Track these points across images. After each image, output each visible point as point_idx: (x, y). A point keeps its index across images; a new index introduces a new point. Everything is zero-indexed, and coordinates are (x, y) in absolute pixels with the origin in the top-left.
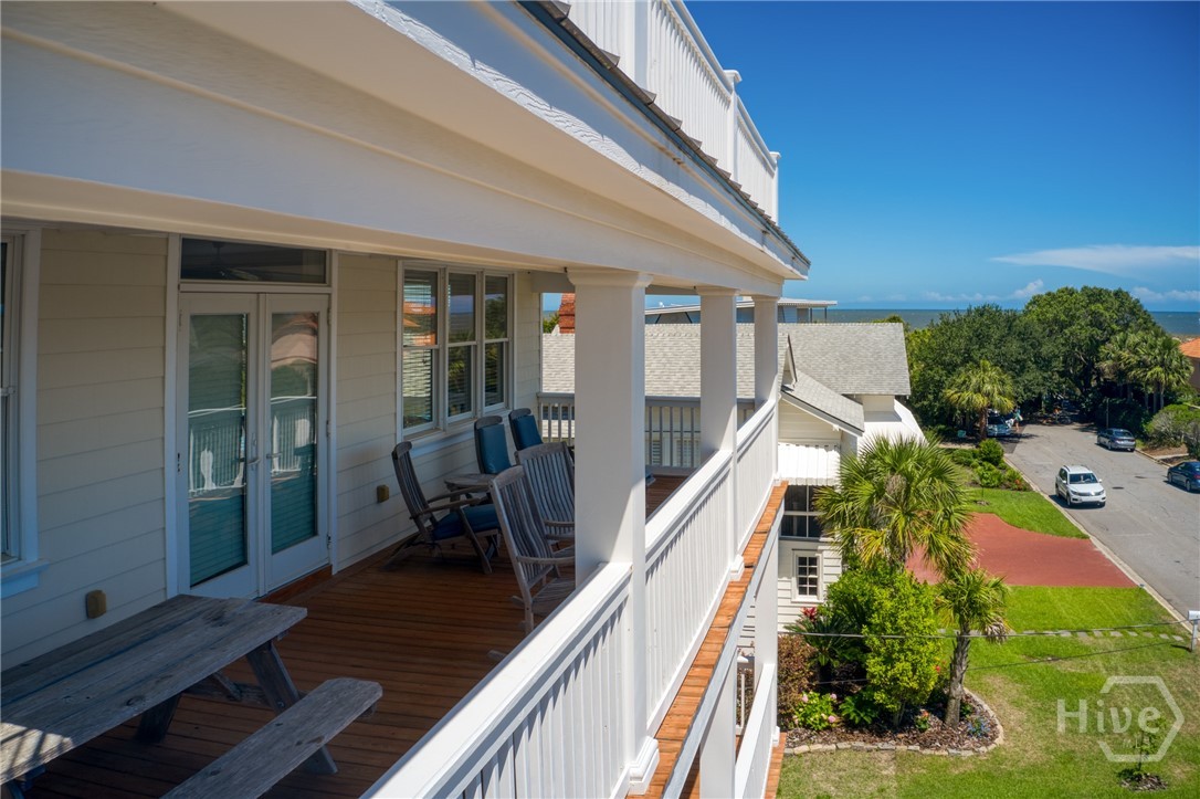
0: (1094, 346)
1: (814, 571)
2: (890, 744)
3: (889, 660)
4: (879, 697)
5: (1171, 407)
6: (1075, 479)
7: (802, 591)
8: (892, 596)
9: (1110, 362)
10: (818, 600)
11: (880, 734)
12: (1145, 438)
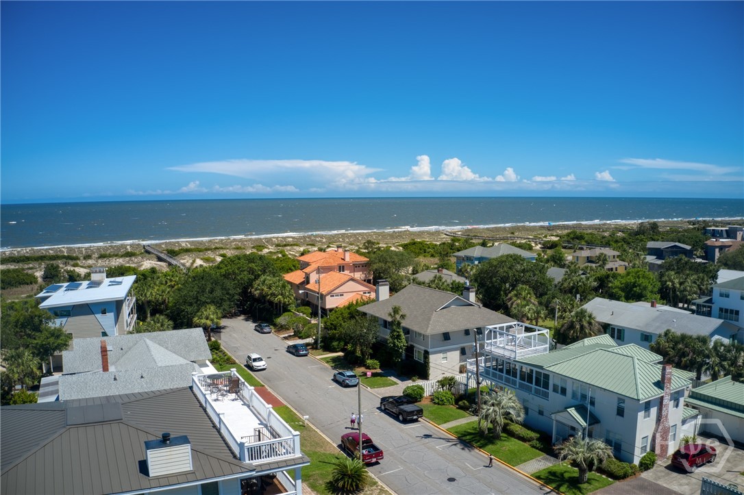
0: (250, 283)
5: (286, 314)
6: (255, 360)
9: (258, 291)
12: (275, 325)
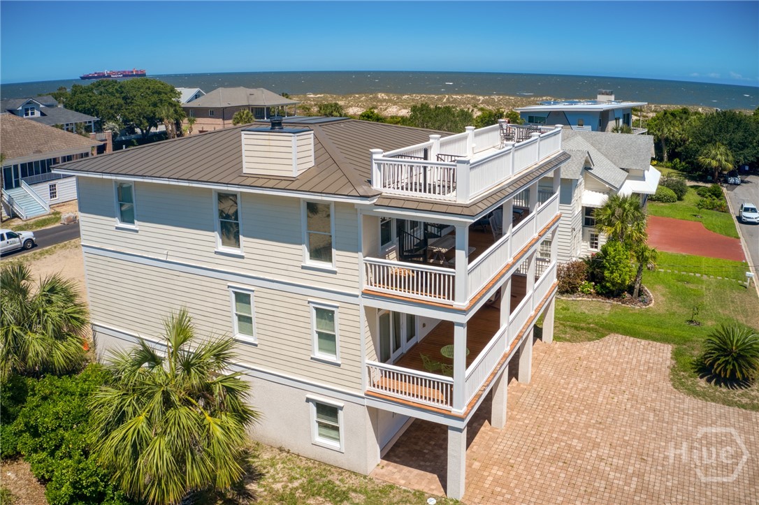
1: (597, 240)
2: (611, 301)
3: (612, 273)
4: (608, 284)
7: (592, 247)
8: (615, 250)
10: (598, 250)
11: (609, 298)
